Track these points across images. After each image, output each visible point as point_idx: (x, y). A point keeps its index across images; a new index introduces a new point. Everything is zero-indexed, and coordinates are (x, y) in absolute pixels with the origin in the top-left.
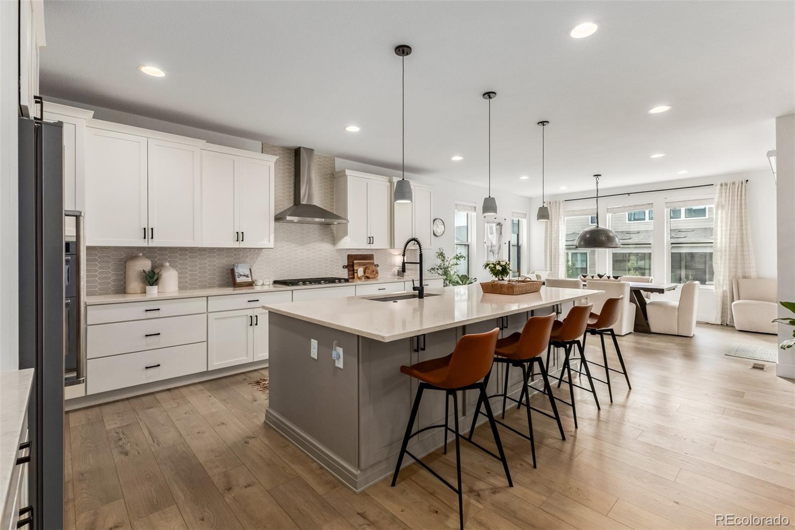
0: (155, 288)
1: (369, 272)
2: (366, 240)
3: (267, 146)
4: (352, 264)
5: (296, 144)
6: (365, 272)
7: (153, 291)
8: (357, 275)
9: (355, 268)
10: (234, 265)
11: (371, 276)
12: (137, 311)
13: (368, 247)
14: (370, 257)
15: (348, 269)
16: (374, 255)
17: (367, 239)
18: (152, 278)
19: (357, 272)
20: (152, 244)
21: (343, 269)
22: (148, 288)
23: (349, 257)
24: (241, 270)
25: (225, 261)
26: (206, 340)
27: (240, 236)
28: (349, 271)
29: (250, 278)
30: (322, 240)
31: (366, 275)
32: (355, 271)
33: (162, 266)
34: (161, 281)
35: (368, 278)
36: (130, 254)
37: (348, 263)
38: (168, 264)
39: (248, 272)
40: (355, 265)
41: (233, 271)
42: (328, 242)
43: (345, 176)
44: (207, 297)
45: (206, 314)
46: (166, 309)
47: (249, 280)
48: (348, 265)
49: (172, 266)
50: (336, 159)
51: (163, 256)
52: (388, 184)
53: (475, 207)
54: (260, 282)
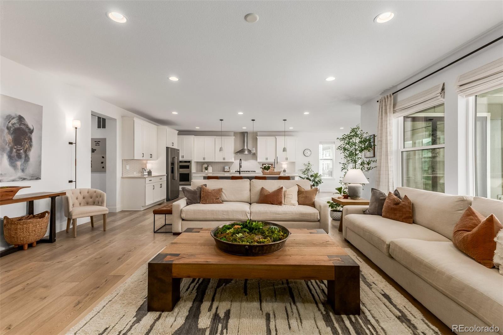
2: (265, 159)
3: (235, 134)
7: (206, 171)
10: (225, 166)
13: (266, 161)
16: (273, 164)
18: (206, 168)
20: (205, 161)
21: (260, 169)
23: (263, 164)
25: (222, 165)
27: (224, 159)
34: (208, 170)
39: (228, 168)
41: (224, 168)
42: (253, 160)
43: (257, 138)
47: (228, 170)
49: (211, 166)
50: (258, 133)
51: (209, 163)
52: (275, 139)
53: (334, 142)
54: (232, 171)
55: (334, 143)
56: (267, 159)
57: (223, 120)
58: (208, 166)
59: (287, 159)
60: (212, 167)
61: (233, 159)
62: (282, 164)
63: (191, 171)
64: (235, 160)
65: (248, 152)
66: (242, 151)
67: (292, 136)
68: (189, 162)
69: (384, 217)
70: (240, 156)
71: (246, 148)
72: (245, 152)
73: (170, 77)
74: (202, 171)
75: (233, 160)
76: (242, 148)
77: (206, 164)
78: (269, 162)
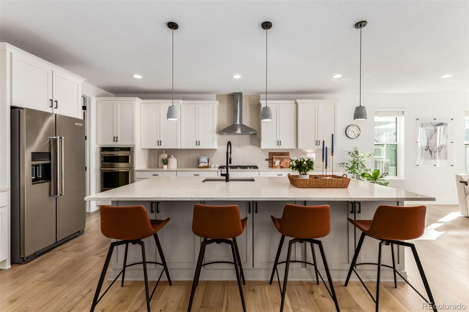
1: (284, 163)
2: (275, 143)
4: (272, 158)
6: (280, 163)
7: (165, 167)
8: (275, 165)
9: (274, 161)
10: (199, 157)
11: (284, 167)
13: (277, 147)
14: (287, 154)
15: (269, 161)
16: (290, 153)
17: (277, 142)
18: (166, 162)
19: (275, 164)
21: (266, 161)
23: (270, 153)
24: (204, 159)
27: (198, 143)
28: (269, 162)
29: (207, 164)
31: (281, 165)
32: (274, 163)
34: (169, 163)
35: (282, 167)
36: (161, 152)
37: (269, 157)
38: (173, 156)
39: (206, 161)
40: (273, 159)
41: (199, 159)
43: (261, 105)
44: (176, 171)
48: (269, 158)
50: (261, 95)
51: (171, 152)
52: (295, 105)
54: (213, 166)
55: (402, 113)
56: (279, 143)
58: (169, 157)
59: (318, 143)
60: (177, 159)
61: (216, 143)
62: (307, 153)
63: (132, 167)
64: (219, 145)
65: (242, 130)
66: (231, 129)
68: (128, 149)
70: (228, 138)
71: (238, 123)
72: (237, 130)
74: (158, 167)
75: (215, 145)
76: (233, 124)
77: (166, 152)
78: (282, 149)
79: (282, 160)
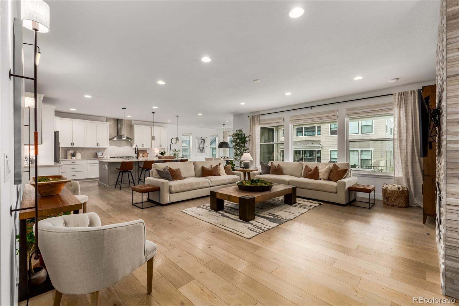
0: (74, 157)
2: (142, 145)
3: (108, 119)
4: (138, 152)
5: (118, 118)
6: (143, 155)
9: (139, 154)
12: (69, 162)
13: (142, 147)
14: (146, 151)
18: (74, 155)
20: (73, 147)
22: (73, 157)
24: (100, 154)
25: (95, 151)
26: (87, 170)
27: (98, 145)
30: (128, 146)
33: (76, 152)
34: (76, 156)
35: (144, 157)
36: (68, 149)
38: (78, 152)
39: (102, 154)
41: (97, 154)
42: (129, 146)
43: (134, 126)
44: (88, 160)
45: (87, 165)
46: (77, 162)
47: (102, 157)
49: (79, 152)
50: (132, 121)
52: (150, 128)
53: (192, 134)
54: (106, 157)
57: (125, 109)
59: (161, 146)
60: (81, 154)
61: (107, 145)
62: (155, 150)
64: (110, 145)
67: (162, 127)
69: (271, 174)
73: (159, 81)
76: (117, 135)
77: (74, 150)
78: (144, 148)
79: (143, 154)
